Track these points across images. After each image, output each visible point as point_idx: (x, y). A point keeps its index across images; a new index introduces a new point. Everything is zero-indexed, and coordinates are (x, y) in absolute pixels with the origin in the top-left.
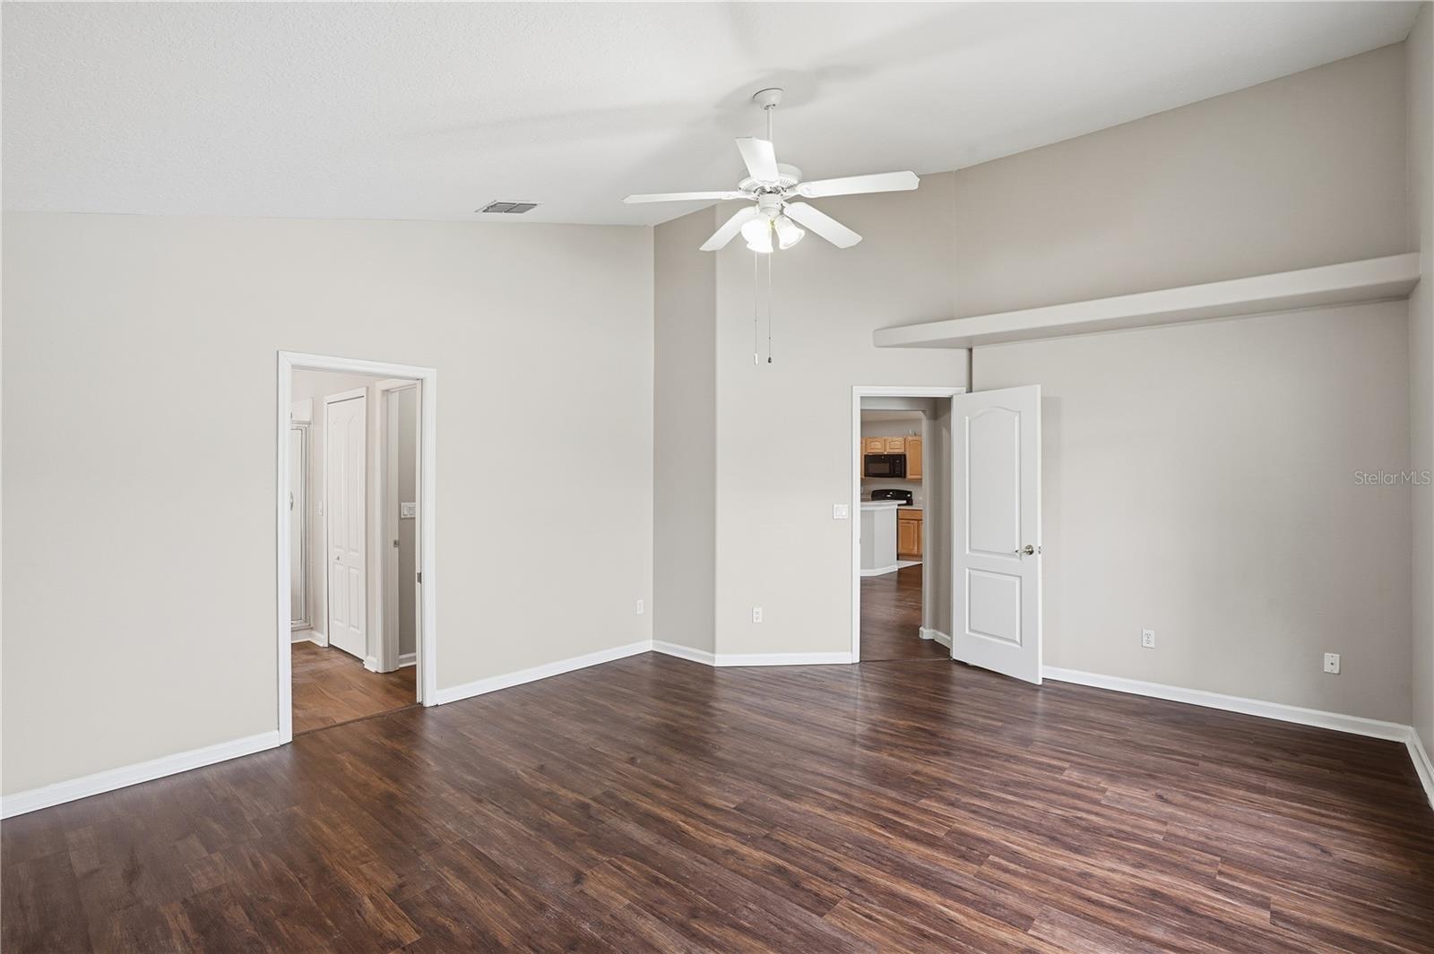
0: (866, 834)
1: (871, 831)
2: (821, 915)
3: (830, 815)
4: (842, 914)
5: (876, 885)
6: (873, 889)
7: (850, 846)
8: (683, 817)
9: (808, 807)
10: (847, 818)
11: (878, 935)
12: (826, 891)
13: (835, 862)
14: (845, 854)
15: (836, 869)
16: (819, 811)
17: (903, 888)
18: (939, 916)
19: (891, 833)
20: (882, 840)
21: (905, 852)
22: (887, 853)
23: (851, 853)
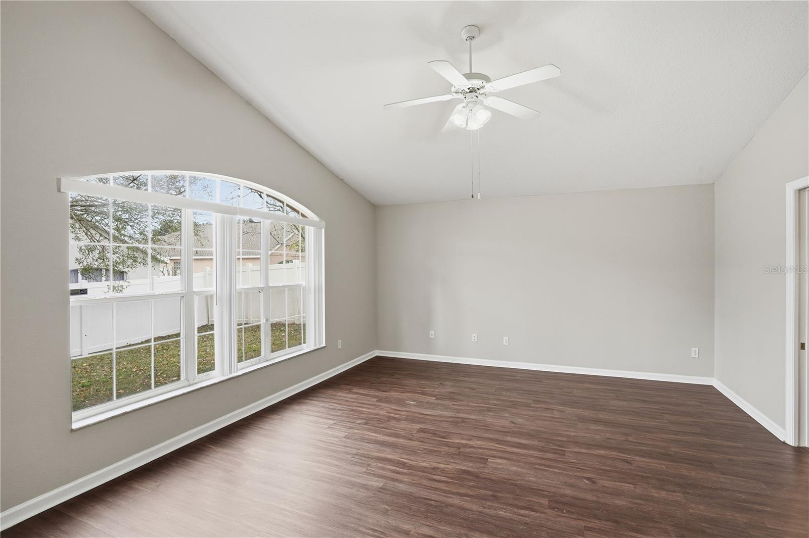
0: (412, 458)
1: (410, 460)
2: (421, 428)
3: (434, 465)
4: (414, 429)
5: (403, 439)
6: (404, 437)
7: (418, 451)
8: (506, 450)
9: (450, 467)
10: (425, 464)
11: (400, 426)
12: (422, 435)
13: (423, 444)
14: (419, 448)
15: (421, 442)
16: (441, 466)
17: (392, 439)
18: (379, 433)
19: (400, 461)
20: (403, 456)
21: (392, 453)
22: (400, 451)
23: (417, 448)
